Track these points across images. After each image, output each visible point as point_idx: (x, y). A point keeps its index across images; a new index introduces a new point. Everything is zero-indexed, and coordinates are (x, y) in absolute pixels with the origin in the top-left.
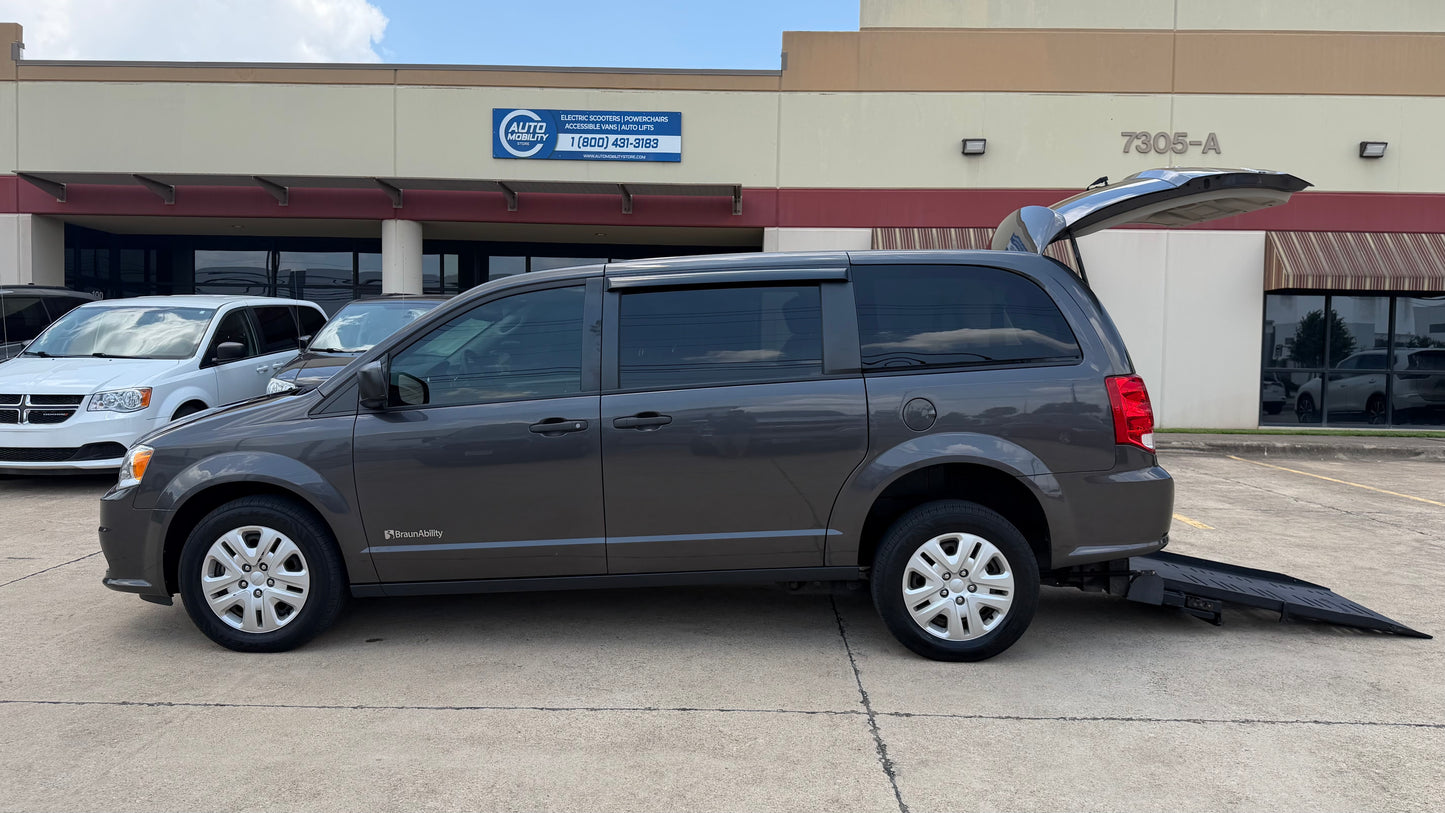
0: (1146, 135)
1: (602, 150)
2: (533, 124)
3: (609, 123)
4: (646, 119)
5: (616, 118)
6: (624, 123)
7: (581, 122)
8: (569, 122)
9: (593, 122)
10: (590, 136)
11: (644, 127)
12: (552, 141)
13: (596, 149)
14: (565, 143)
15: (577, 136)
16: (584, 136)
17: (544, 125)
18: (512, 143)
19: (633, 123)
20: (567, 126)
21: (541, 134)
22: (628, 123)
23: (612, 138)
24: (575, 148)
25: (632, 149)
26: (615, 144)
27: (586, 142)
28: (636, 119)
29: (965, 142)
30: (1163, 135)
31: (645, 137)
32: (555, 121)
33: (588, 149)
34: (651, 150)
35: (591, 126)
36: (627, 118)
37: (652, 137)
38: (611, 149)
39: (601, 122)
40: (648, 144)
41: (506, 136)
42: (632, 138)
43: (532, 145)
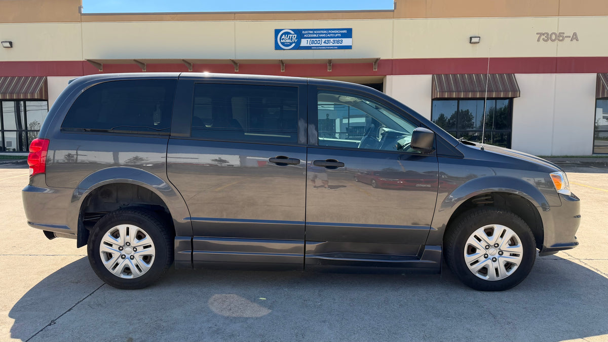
0: (548, 34)
1: (319, 45)
2: (291, 35)
3: (322, 34)
4: (337, 32)
5: (325, 32)
6: (328, 33)
7: (311, 34)
8: (306, 34)
9: (316, 34)
10: (314, 40)
11: (337, 35)
12: (299, 42)
13: (317, 45)
14: (304, 42)
15: (309, 40)
16: (312, 39)
17: (296, 35)
18: (283, 44)
19: (332, 33)
20: (305, 36)
21: (295, 39)
22: (330, 33)
23: (324, 40)
24: (308, 45)
25: (331, 44)
26: (325, 43)
27: (313, 42)
28: (333, 32)
29: (471, 38)
30: (554, 33)
31: (337, 39)
32: (300, 33)
33: (314, 45)
34: (340, 45)
35: (315, 36)
36: (330, 32)
37: (340, 39)
38: (323, 44)
39: (319, 34)
40: (338, 42)
41: (280, 41)
42: (332, 40)
43: (291, 44)
